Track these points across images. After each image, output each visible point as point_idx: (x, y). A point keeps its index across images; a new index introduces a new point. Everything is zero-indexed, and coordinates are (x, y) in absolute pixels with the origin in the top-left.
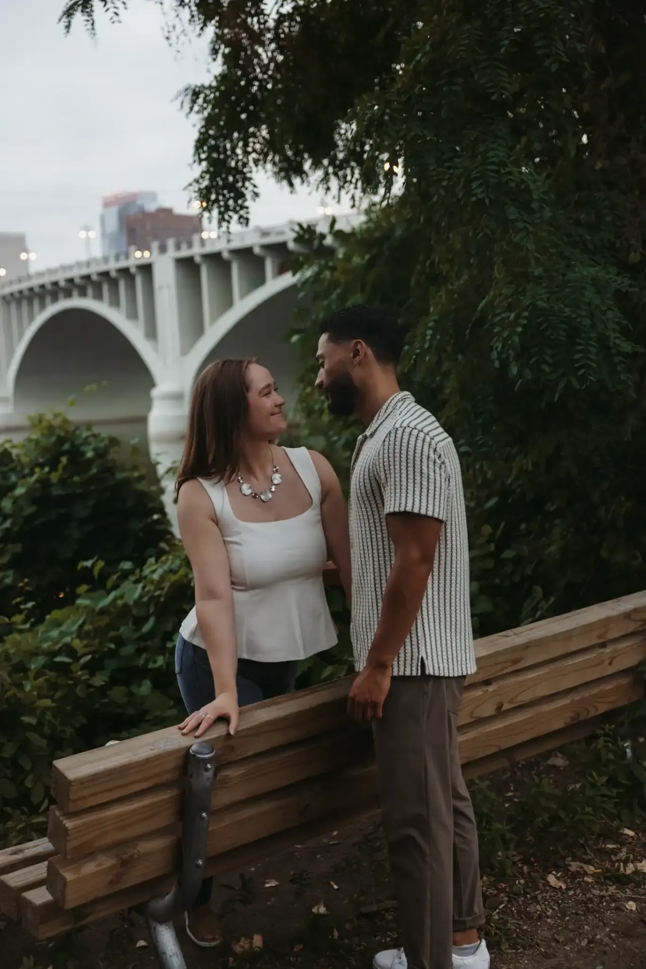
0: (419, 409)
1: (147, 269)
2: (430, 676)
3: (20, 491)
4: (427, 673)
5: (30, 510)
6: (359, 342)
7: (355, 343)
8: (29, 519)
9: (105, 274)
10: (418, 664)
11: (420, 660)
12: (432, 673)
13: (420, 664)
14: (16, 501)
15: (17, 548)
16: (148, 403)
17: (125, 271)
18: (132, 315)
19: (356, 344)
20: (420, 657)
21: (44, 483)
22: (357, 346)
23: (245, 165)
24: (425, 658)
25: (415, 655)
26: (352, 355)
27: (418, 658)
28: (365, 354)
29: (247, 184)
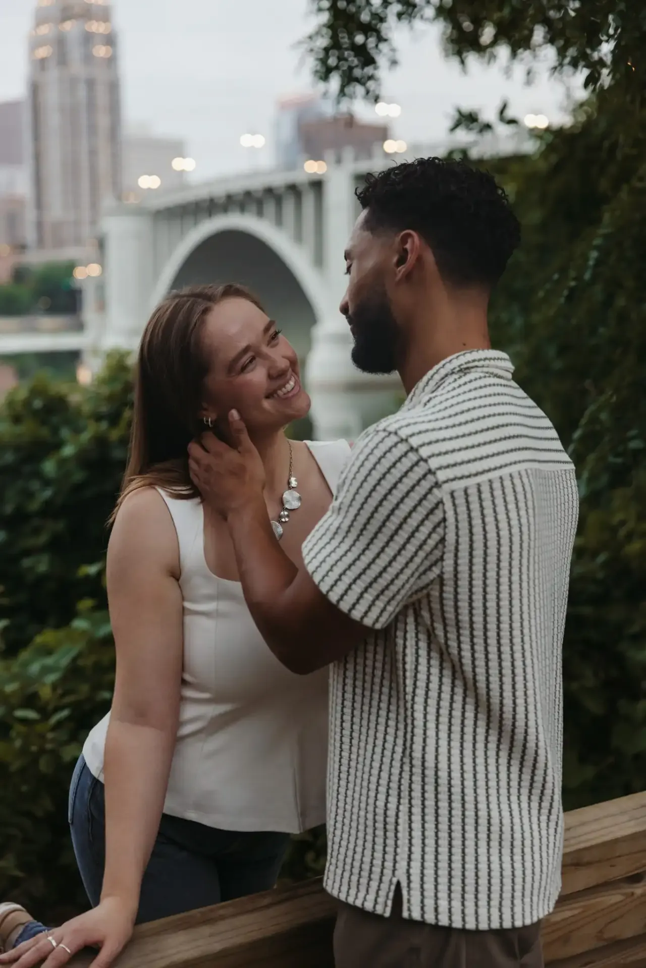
0: (504, 359)
1: (317, 185)
2: (411, 922)
3: (68, 451)
4: (405, 914)
5: (79, 476)
6: (409, 235)
7: (402, 237)
8: (78, 488)
9: (269, 191)
10: (388, 893)
11: (393, 888)
12: (416, 915)
13: (391, 895)
14: (62, 462)
15: (60, 526)
16: (308, 343)
17: (293, 189)
18: (298, 237)
19: (404, 240)
20: (395, 880)
21: (101, 441)
22: (406, 243)
23: (382, 20)
24: (404, 884)
25: (388, 872)
26: (395, 259)
27: (391, 881)
28: (419, 259)
29: (382, 46)
